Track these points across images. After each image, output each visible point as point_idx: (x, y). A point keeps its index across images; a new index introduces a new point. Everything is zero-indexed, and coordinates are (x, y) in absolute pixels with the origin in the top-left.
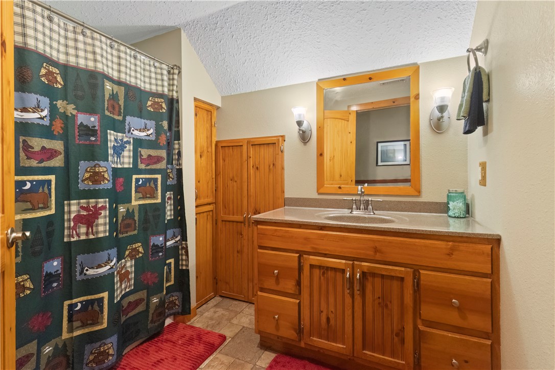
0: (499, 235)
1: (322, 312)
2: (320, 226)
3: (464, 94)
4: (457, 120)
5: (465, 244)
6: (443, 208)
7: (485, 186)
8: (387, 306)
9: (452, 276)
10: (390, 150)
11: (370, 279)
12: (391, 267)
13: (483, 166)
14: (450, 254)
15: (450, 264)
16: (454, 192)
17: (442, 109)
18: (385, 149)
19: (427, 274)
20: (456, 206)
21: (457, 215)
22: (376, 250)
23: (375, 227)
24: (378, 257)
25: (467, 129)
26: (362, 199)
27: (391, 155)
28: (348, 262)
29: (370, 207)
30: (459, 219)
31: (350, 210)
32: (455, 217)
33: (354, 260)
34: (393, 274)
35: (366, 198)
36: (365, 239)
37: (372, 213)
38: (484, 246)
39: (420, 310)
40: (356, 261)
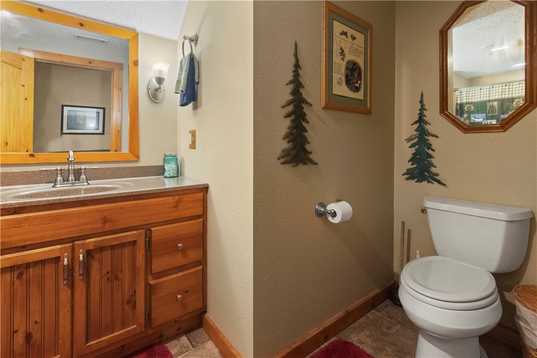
0: (207, 184)
1: (16, 332)
2: (11, 209)
3: (181, 72)
4: (175, 93)
5: (187, 196)
6: (160, 171)
7: (195, 148)
8: (117, 278)
9: (178, 224)
10: (79, 116)
11: (97, 256)
12: (122, 235)
13: (193, 133)
14: (176, 207)
15: (176, 215)
16: (169, 155)
17: (160, 80)
18: (73, 114)
19: (157, 230)
20: (170, 168)
21: (171, 175)
22: (105, 221)
23: (104, 195)
24: (108, 227)
25: (185, 101)
26: (72, 167)
27: (81, 122)
28: (63, 246)
29: (83, 176)
30: (173, 178)
31: (53, 184)
32: (170, 177)
33: (73, 242)
34: (125, 241)
35: (77, 167)
36: (91, 212)
37: (86, 184)
38: (198, 194)
39: (151, 265)
40: (77, 240)
